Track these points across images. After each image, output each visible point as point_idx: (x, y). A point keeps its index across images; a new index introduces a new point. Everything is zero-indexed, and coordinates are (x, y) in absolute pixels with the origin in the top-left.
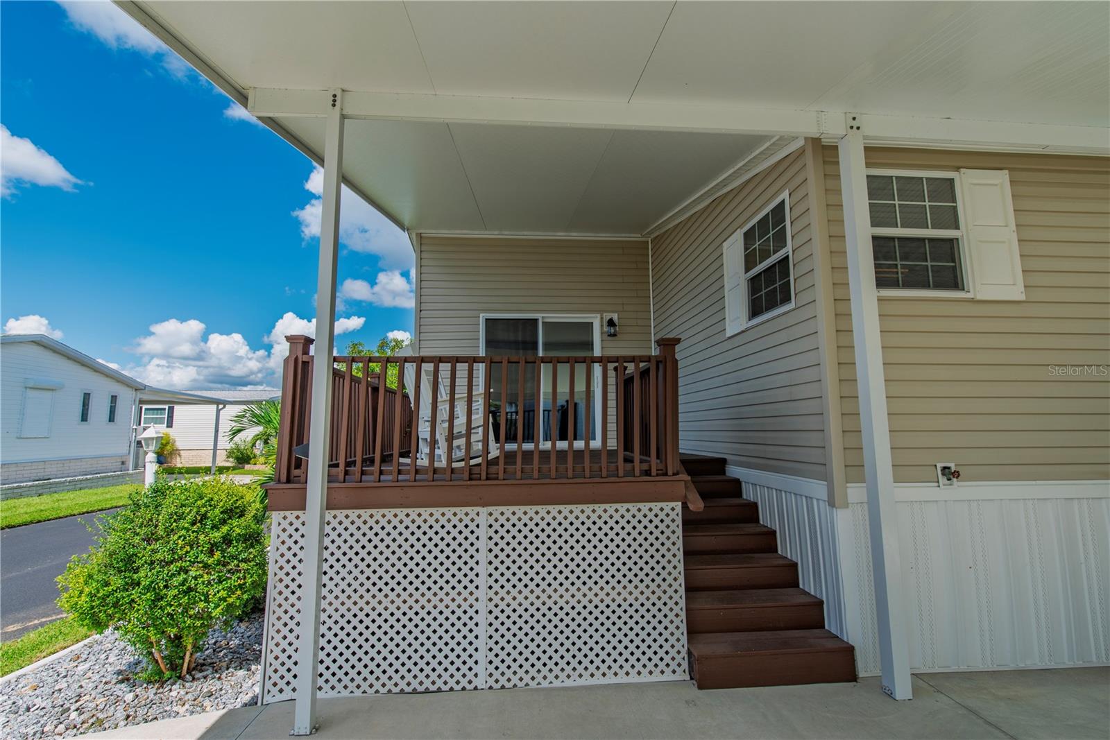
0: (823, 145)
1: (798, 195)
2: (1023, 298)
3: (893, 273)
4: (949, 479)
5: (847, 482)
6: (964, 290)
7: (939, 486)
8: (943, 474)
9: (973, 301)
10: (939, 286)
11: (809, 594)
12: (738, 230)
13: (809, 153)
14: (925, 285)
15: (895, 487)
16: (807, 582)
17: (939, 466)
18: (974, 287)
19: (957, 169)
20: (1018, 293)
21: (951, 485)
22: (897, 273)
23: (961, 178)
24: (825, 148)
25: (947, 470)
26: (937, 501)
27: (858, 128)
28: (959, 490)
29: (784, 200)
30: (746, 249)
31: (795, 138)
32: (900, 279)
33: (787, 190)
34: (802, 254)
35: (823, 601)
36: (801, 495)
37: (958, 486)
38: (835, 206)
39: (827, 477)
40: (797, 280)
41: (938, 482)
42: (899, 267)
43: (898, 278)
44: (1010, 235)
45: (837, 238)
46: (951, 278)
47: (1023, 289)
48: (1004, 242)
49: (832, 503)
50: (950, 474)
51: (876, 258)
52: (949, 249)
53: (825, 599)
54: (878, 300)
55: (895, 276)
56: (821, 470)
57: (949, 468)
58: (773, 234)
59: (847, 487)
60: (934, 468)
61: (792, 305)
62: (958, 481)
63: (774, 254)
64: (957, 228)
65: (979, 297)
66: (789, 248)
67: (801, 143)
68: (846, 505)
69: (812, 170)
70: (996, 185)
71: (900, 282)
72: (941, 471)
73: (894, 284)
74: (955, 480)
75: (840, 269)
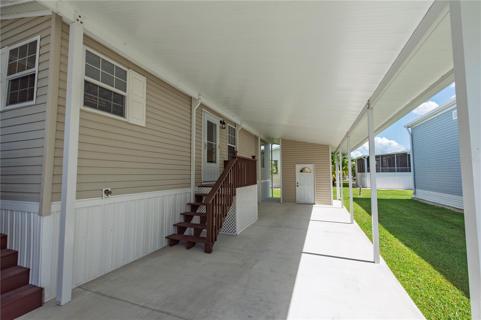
0: (63, 21)
1: (44, 42)
2: (144, 126)
3: (95, 101)
4: (107, 195)
5: (51, 202)
6: (124, 117)
7: (102, 199)
8: (105, 193)
9: (127, 123)
10: (114, 113)
11: (23, 267)
12: (6, 47)
13: (53, 21)
14: (109, 111)
15: (76, 202)
16: (22, 262)
17: (104, 190)
18: (129, 118)
19: (129, 68)
20: (143, 124)
21: (108, 197)
22: (97, 102)
23: (129, 72)
24: (63, 23)
25: (107, 191)
26: (101, 205)
27: (81, 23)
28: (112, 199)
29: (37, 40)
30: (10, 60)
31: (47, 8)
32: (98, 105)
33: (40, 36)
34: (43, 75)
35: (30, 269)
36: (25, 212)
37: (111, 198)
38: (64, 55)
39: (40, 200)
40: (39, 89)
41: (102, 197)
42: (98, 99)
43: (97, 104)
44: (143, 101)
45: (63, 72)
46: (120, 111)
47: (145, 123)
48: (142, 104)
49: (40, 214)
50: (108, 193)
51: (85, 91)
52: (121, 99)
53: (31, 268)
54: (80, 111)
55: (96, 103)
56: (37, 197)
57: (108, 190)
58: (28, 58)
59: (51, 204)
60: (101, 191)
61: (33, 102)
62: (111, 196)
63: (27, 69)
64: (125, 92)
65: (130, 122)
66: (36, 69)
67: (50, 13)
68: (49, 213)
69: (54, 31)
70: (142, 81)
71: (98, 106)
72: (105, 192)
73: (94, 106)
74: (110, 195)
75: (62, 89)
